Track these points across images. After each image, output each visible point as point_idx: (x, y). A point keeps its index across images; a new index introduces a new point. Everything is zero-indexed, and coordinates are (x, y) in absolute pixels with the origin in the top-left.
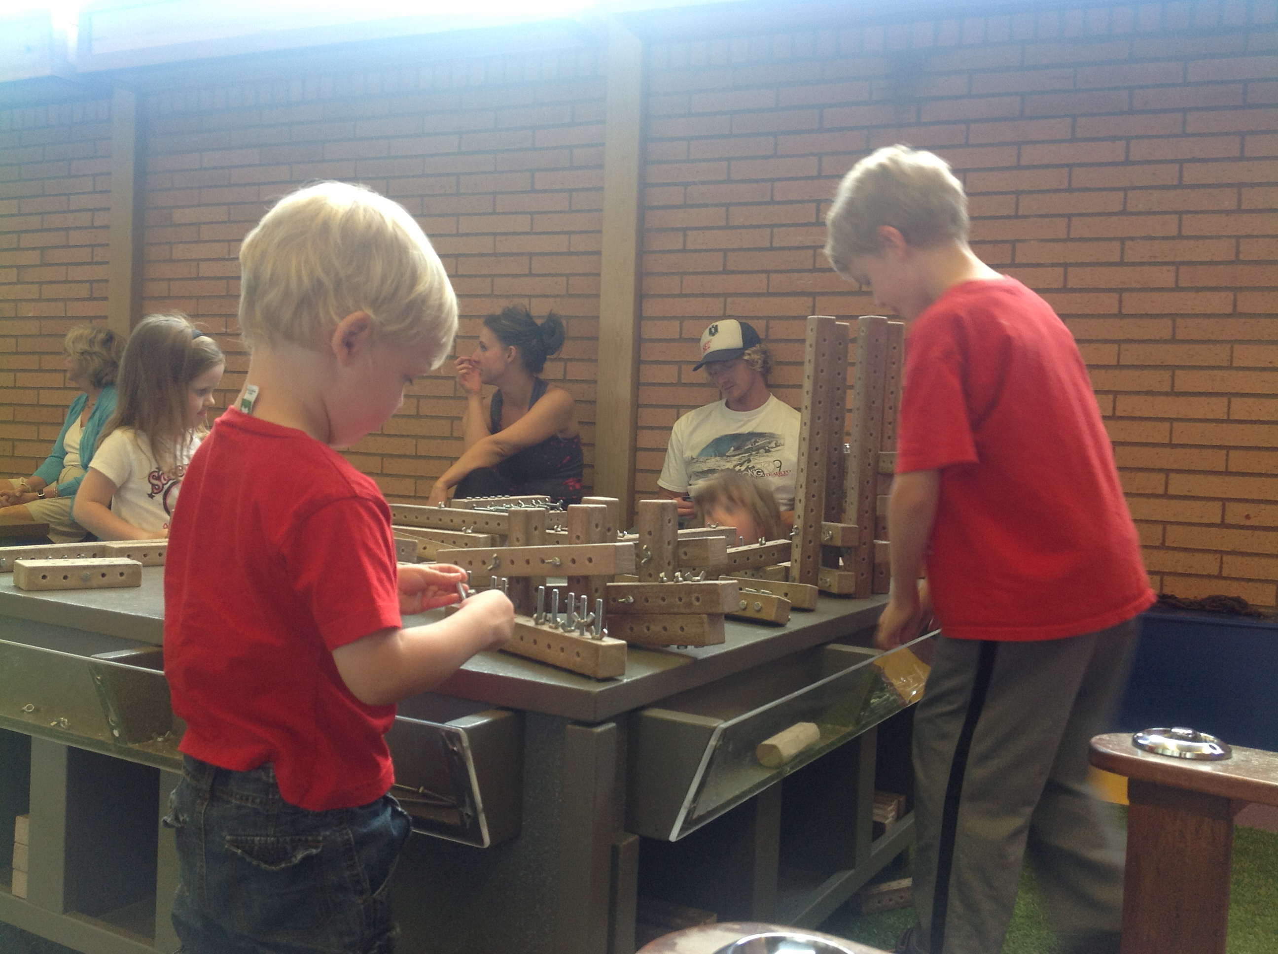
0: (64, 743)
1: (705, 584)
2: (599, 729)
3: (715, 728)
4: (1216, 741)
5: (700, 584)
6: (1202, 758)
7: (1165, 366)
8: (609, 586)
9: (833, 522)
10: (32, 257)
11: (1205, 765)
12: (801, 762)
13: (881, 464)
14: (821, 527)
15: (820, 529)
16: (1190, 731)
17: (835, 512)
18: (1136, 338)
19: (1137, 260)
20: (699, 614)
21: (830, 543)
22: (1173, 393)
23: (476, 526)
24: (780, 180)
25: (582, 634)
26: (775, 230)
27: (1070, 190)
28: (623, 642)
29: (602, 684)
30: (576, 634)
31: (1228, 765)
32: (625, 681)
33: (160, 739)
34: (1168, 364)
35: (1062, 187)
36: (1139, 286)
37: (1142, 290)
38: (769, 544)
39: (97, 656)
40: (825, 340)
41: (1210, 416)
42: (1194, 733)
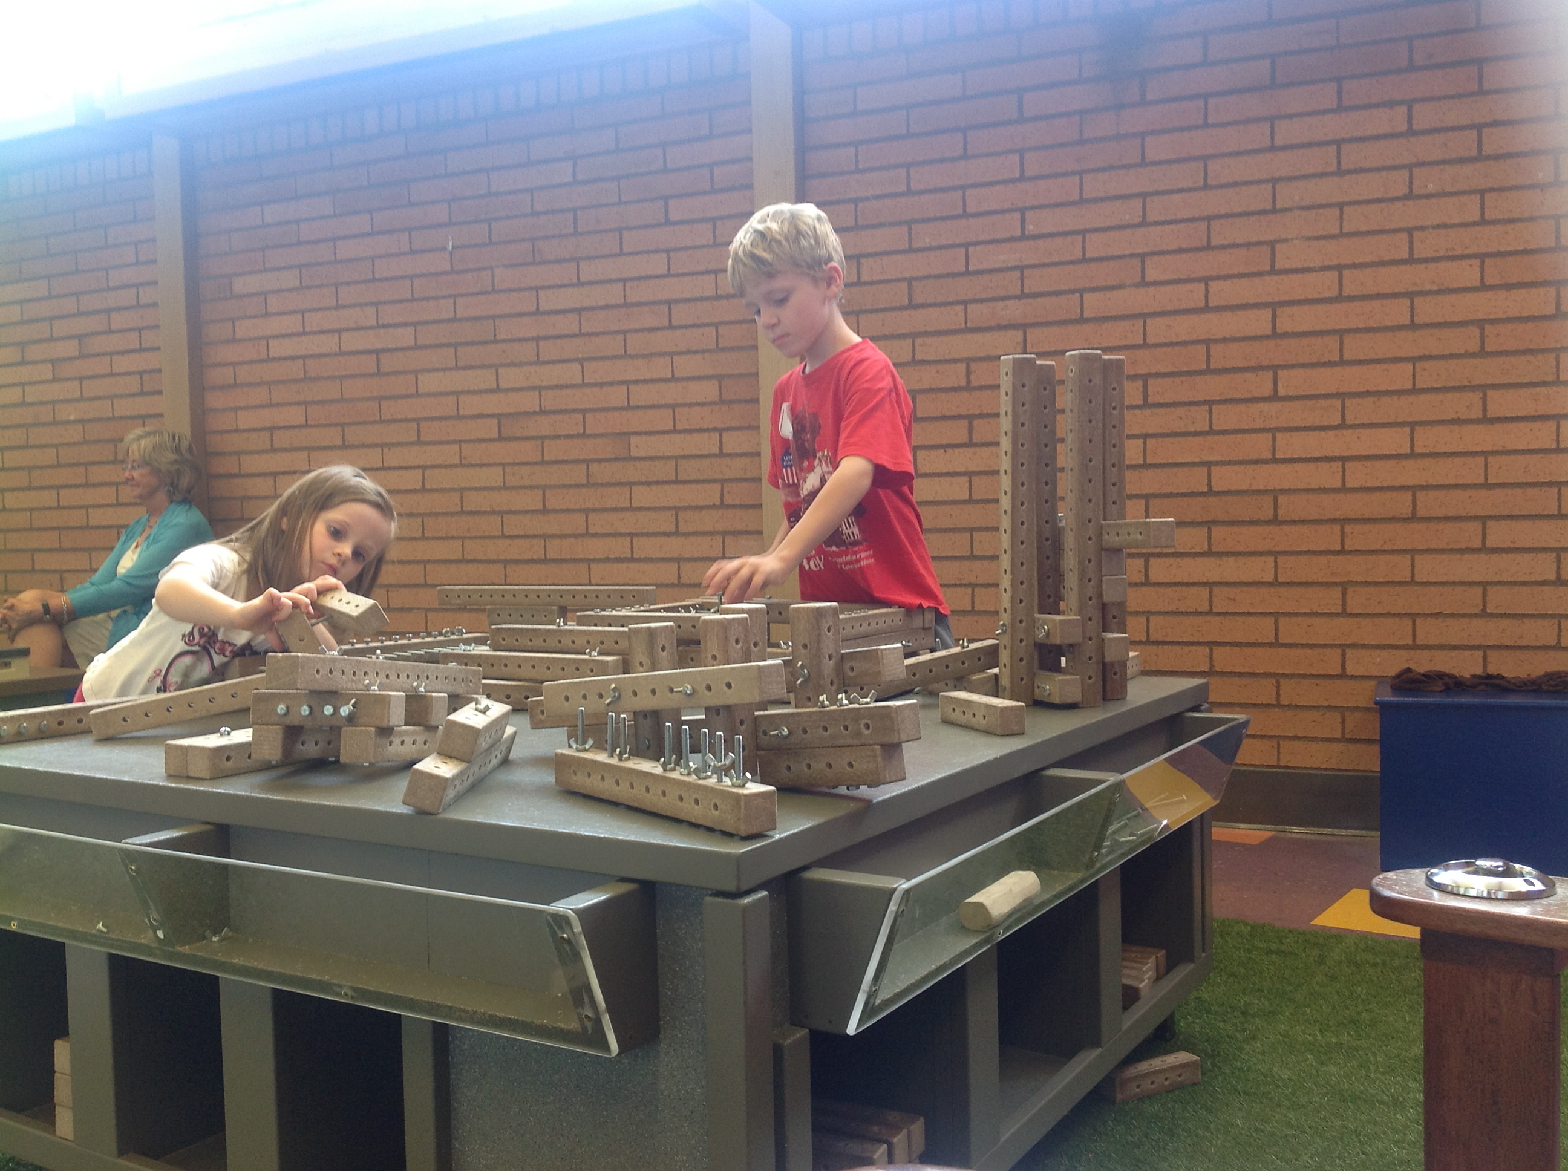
0: (104, 950)
1: (875, 707)
2: (747, 900)
3: (895, 889)
4: (1534, 873)
5: (869, 708)
6: (1516, 897)
7: (1474, 386)
8: (758, 716)
9: (1050, 614)
10: (70, 348)
11: (1521, 906)
12: (1018, 921)
13: (1105, 537)
14: (1034, 621)
15: (1033, 624)
16: (1501, 863)
17: (1050, 601)
18: (1435, 352)
19: (1430, 254)
20: (871, 745)
21: (1046, 641)
22: (1486, 420)
23: (602, 646)
24: (974, 186)
25: (720, 780)
26: (971, 249)
27: (1340, 172)
28: (773, 788)
29: (747, 842)
30: (713, 781)
31: (1550, 905)
32: (777, 837)
33: (215, 939)
34: (1478, 383)
35: (1329, 170)
36: (1435, 288)
37: (1439, 292)
38: (973, 646)
39: (129, 841)
40: (1024, 386)
41: (1536, 446)
42: (1504, 863)
